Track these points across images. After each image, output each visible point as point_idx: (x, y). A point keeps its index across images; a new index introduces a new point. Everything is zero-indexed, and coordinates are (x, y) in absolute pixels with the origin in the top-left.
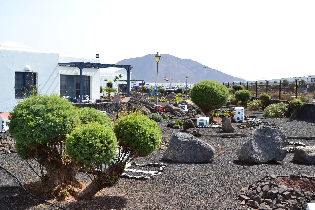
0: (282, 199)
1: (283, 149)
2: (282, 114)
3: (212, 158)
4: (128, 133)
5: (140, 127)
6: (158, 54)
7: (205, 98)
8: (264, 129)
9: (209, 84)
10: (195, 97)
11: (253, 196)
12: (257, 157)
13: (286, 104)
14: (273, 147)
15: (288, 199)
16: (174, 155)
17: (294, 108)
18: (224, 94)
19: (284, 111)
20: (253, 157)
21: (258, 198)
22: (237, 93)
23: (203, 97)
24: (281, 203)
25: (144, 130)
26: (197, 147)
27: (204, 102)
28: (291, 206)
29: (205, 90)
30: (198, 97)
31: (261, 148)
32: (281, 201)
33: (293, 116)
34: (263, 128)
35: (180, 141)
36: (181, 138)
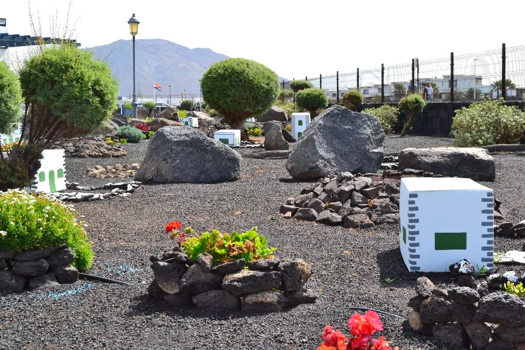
0: (362, 199)
1: (376, 150)
2: (388, 126)
3: (236, 171)
4: (47, 81)
5: (72, 68)
6: (134, 18)
7: (230, 93)
8: (337, 114)
9: (238, 64)
10: (209, 92)
11: (308, 201)
12: (325, 166)
13: (393, 108)
14: (356, 146)
15: (372, 199)
16: (158, 169)
17: (409, 111)
18: (268, 84)
19: (391, 121)
20: (317, 166)
21: (318, 203)
22: (300, 94)
23: (226, 90)
24: (359, 207)
25: (79, 72)
26: (205, 150)
27: (229, 101)
28: (379, 208)
29: (230, 76)
30: (216, 92)
31: (332, 148)
32: (360, 203)
33: (407, 129)
34: (336, 111)
35: (169, 141)
36: (172, 135)
